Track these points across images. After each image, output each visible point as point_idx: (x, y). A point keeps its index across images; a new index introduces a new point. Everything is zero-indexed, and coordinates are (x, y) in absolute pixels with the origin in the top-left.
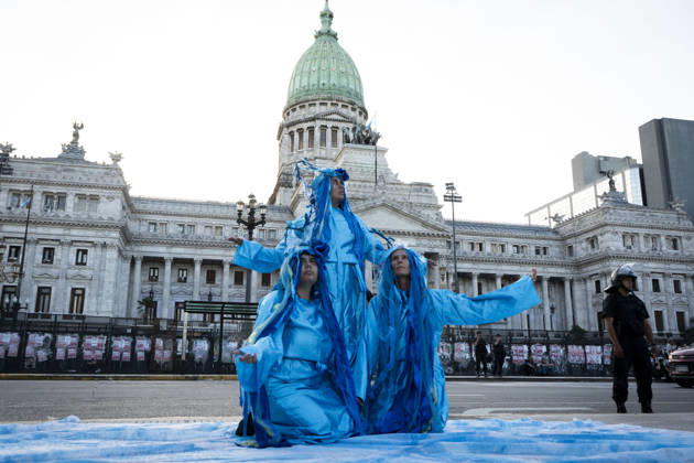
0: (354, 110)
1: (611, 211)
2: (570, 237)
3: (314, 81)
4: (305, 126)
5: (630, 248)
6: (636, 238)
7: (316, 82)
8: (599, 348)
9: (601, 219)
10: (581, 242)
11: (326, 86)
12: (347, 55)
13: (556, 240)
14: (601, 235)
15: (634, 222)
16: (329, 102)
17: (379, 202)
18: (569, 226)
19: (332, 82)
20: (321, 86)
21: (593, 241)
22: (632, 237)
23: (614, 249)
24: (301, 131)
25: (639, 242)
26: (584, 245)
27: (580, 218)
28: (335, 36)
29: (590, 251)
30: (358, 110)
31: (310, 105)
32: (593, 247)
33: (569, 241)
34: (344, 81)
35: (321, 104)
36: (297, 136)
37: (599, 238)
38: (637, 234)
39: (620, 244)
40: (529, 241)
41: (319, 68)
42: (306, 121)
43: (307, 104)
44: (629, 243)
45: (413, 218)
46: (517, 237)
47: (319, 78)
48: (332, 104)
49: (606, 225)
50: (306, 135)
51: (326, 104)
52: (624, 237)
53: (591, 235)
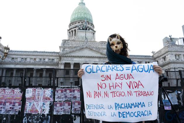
0: (89, 24)
1: (170, 47)
2: (157, 57)
3: (76, 16)
4: (73, 30)
5: (178, 59)
6: (180, 56)
7: (77, 17)
8: (48, 92)
9: (167, 50)
10: (161, 59)
11: (80, 17)
12: (87, 9)
13: (152, 59)
14: (167, 55)
15: (179, 50)
16: (81, 22)
17: (85, 47)
18: (157, 54)
19: (82, 16)
20: (78, 18)
21: (165, 58)
22: (179, 56)
23: (171, 60)
24: (72, 31)
25: (181, 57)
26: (162, 60)
27: (160, 51)
28: (84, 4)
29: (164, 62)
30: (90, 24)
31: (75, 23)
32: (165, 60)
33: (157, 59)
34: (86, 16)
35: (78, 23)
36: (71, 33)
37: (167, 56)
38: (180, 54)
39: (174, 58)
40: (143, 60)
41: (78, 12)
42: (74, 28)
43: (74, 23)
44: (177, 57)
45: (97, 52)
46: (138, 59)
47: (78, 15)
48: (82, 22)
49: (169, 51)
50: (74, 32)
51: (80, 23)
52: (175, 56)
53: (164, 56)
